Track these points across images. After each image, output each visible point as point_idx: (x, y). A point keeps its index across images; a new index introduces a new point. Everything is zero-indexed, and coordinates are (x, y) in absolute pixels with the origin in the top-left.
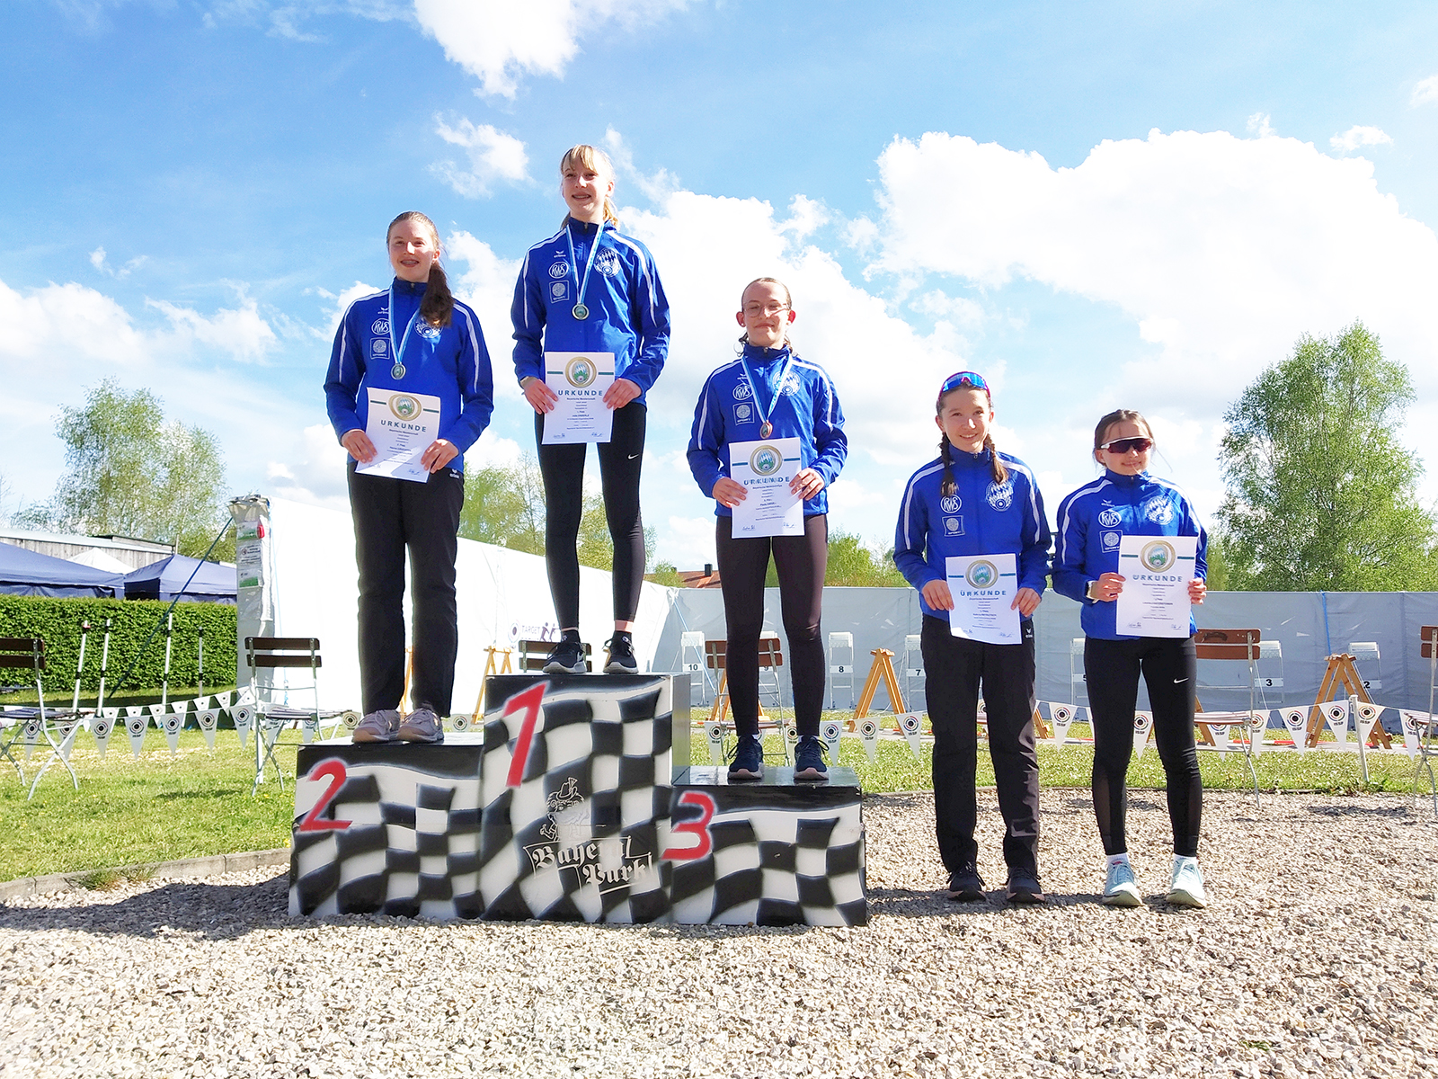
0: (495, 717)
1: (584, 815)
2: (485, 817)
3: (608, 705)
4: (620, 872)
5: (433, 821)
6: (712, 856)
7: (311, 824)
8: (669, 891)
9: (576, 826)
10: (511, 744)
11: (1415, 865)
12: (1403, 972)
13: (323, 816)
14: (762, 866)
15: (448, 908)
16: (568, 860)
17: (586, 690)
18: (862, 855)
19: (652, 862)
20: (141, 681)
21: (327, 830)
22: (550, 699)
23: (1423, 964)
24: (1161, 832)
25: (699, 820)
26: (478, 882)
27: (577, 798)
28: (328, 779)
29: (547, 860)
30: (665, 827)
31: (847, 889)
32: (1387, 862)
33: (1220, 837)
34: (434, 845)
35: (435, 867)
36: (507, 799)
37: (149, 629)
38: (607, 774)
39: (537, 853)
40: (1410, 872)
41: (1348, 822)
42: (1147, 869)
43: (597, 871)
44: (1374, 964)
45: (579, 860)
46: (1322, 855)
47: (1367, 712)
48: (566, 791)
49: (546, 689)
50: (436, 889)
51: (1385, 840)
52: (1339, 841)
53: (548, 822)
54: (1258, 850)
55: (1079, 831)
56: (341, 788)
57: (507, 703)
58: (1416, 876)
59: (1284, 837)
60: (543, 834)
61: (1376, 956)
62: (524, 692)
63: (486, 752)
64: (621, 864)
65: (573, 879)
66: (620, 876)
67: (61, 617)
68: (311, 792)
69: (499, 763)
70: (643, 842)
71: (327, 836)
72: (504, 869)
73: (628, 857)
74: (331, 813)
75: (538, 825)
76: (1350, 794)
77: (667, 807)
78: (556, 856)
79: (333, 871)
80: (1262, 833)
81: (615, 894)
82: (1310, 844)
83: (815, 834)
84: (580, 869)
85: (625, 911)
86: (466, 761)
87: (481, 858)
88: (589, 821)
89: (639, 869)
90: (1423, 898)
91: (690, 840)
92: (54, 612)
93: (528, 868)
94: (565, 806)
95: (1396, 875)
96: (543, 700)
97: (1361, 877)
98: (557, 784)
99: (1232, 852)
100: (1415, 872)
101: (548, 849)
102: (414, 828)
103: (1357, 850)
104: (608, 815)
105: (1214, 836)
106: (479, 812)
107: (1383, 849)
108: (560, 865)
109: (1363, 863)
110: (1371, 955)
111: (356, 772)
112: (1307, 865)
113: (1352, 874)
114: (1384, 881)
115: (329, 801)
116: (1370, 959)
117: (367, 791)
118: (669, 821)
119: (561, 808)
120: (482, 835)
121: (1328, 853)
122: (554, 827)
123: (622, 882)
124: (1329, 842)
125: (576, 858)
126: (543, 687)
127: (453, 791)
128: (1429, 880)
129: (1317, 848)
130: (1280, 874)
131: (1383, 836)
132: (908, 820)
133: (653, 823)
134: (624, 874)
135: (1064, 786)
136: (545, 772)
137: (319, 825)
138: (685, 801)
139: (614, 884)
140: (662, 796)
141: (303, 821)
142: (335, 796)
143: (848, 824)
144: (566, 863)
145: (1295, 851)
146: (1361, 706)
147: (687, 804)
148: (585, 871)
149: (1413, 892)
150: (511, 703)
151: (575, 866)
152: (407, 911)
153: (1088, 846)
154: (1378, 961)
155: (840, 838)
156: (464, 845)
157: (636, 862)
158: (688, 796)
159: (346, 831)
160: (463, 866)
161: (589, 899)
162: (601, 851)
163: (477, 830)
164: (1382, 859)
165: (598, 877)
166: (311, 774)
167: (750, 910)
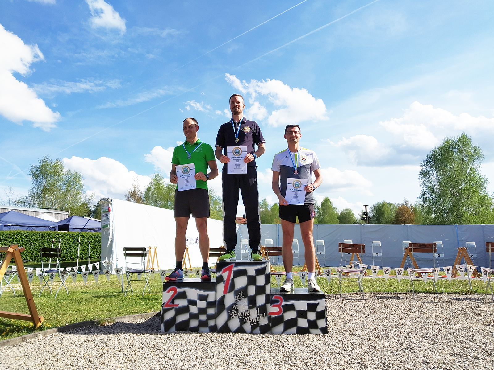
0: (219, 274)
1: (246, 302)
2: (217, 303)
3: (251, 270)
4: (256, 319)
5: (202, 304)
6: (283, 314)
7: (167, 305)
8: (270, 324)
9: (243, 305)
10: (224, 282)
11: (486, 316)
12: (481, 345)
13: (170, 303)
14: (297, 317)
15: (207, 329)
16: (241, 315)
17: (245, 266)
18: (326, 314)
19: (265, 316)
20: (66, 258)
21: (172, 307)
22: (235, 269)
23: (487, 343)
24: (408, 306)
25: (279, 304)
26: (215, 322)
27: (243, 297)
28: (172, 292)
29: (235, 315)
30: (269, 306)
31: (321, 323)
32: (477, 315)
33: (427, 308)
34: (202, 311)
35: (203, 318)
36: (223, 298)
37: (69, 241)
38: (252, 291)
39: (232, 313)
40: (484, 318)
41: (466, 303)
42: (406, 317)
43: (250, 318)
44: (473, 343)
45: (244, 315)
46: (458, 313)
47: (471, 268)
48: (240, 295)
49: (234, 266)
50: (203, 324)
51: (477, 308)
52: (463, 308)
53: (235, 304)
54: (439, 312)
55: (384, 306)
56: (176, 295)
57: (223, 270)
58: (486, 319)
59: (446, 308)
60: (233, 308)
61: (473, 340)
62: (227, 267)
63: (217, 284)
64: (256, 316)
65: (243, 321)
66: (256, 320)
67: (42, 237)
68: (167, 296)
69: (221, 287)
70: (263, 310)
71: (172, 309)
72: (223, 317)
73: (258, 314)
74: (173, 302)
75: (232, 305)
76: (466, 294)
77: (269, 300)
78: (238, 314)
79: (174, 319)
80: (439, 306)
81: (255, 325)
82: (454, 310)
83: (312, 308)
84: (245, 318)
85: (258, 330)
86: (212, 287)
87: (216, 315)
88: (247, 304)
89: (262, 318)
90: (488, 325)
91: (276, 309)
92: (40, 236)
93: (230, 318)
94: (240, 300)
95: (480, 318)
96: (233, 269)
97: (470, 319)
98: (237, 293)
99: (431, 312)
100: (486, 318)
101: (235, 312)
102: (197, 306)
103: (468, 311)
104: (252, 302)
105: (425, 307)
106: (215, 301)
107: (476, 311)
108: (239, 317)
109: (470, 315)
110: (472, 340)
111: (180, 290)
112: (453, 316)
113: (467, 318)
114: (477, 320)
115: (172, 299)
116: (472, 342)
117: (183, 296)
118: (270, 304)
119: (239, 300)
120: (216, 308)
121: (460, 312)
122: (237, 306)
123: (257, 322)
124: (460, 309)
125: (243, 315)
126: (233, 265)
127: (208, 295)
128: (490, 320)
129: (456, 311)
130: (445, 319)
131: (476, 307)
132: (331, 303)
133: (265, 305)
134: (257, 319)
135: (376, 292)
136: (234, 290)
137: (169, 306)
138: (274, 298)
139: (255, 322)
140: (268, 297)
141: (165, 305)
142: (174, 297)
143: (321, 305)
144: (240, 316)
145: (450, 312)
146: (468, 266)
147: (275, 299)
148: (246, 319)
149: (485, 323)
150: (224, 270)
151: (243, 317)
152: (195, 330)
153: (387, 311)
154: (474, 342)
155: (320, 309)
156: (211, 311)
157: (261, 316)
158: (275, 297)
159: (177, 307)
160: (210, 317)
161: (248, 327)
162: (250, 312)
163: (215, 307)
164: (476, 314)
165: (250, 320)
166: (167, 291)
167: (294, 329)
